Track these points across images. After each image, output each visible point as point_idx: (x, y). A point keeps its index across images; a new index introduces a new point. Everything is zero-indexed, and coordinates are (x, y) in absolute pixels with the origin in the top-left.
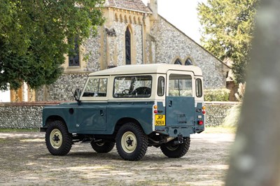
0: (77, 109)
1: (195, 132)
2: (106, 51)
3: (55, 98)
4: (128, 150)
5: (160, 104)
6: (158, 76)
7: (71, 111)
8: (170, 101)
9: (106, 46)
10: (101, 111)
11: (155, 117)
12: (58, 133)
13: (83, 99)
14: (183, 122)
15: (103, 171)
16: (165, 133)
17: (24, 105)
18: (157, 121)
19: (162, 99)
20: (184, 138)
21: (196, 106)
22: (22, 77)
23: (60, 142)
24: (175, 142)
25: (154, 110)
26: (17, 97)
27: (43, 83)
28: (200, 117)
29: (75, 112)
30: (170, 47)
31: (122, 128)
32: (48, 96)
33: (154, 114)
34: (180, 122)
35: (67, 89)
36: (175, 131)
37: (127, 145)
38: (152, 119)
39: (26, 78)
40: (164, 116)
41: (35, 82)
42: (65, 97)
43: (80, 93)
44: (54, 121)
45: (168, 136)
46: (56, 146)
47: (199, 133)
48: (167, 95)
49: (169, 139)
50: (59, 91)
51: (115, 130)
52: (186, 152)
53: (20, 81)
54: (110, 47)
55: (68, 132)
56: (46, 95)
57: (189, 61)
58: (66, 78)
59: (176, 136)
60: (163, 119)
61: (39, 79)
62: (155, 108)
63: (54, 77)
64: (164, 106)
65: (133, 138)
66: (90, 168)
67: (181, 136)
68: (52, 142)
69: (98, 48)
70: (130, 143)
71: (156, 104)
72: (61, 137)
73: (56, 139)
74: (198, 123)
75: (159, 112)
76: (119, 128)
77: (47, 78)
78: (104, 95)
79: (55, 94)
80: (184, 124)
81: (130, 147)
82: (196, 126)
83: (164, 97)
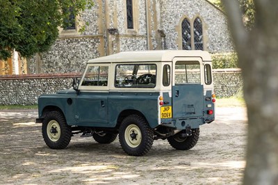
0: (76, 99)
1: (204, 123)
2: (105, 12)
3: (48, 65)
4: (133, 144)
5: (166, 94)
6: (163, 64)
7: (70, 101)
8: (177, 91)
9: (105, 6)
10: (102, 102)
11: (161, 109)
12: (56, 125)
13: (82, 88)
14: (191, 113)
15: (105, 173)
16: (172, 125)
17: (15, 78)
18: (163, 114)
19: (168, 89)
20: (193, 130)
21: (205, 95)
22: (12, 45)
23: (58, 135)
24: (183, 135)
25: (159, 101)
26: (6, 65)
27: (35, 51)
28: (209, 106)
29: (74, 102)
30: (177, 5)
31: (125, 120)
32: (41, 64)
33: (159, 106)
34: (187, 113)
35: (62, 56)
36: (183, 123)
37: (130, 139)
38: (158, 111)
39: (16, 46)
40: (170, 107)
41: (26, 50)
42: (60, 64)
43: (79, 81)
44: (51, 111)
45: (175, 129)
46: (54, 138)
47: (208, 123)
48: (174, 85)
49: (176, 131)
50: (53, 58)
51: (118, 122)
52: (195, 143)
53: (10, 49)
54: (109, 8)
55: (66, 124)
56: (39, 63)
57: (199, 20)
58: (61, 43)
59: (184, 128)
60: (170, 111)
61: (31, 48)
62: (160, 99)
63: (47, 44)
64: (170, 96)
65: (138, 131)
66: (92, 168)
67: (190, 127)
68: (50, 135)
69: (96, 9)
70: (134, 136)
71: (161, 95)
72: (59, 129)
73: (54, 131)
74: (208, 112)
75: (165, 104)
76: (122, 120)
77: (39, 45)
78: (105, 83)
79: (49, 62)
80: (192, 115)
81: (135, 141)
82: (206, 116)
83: (170, 87)
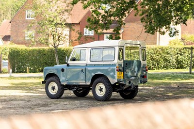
0: (66, 69)
1: (141, 83)
4: (100, 94)
5: (120, 65)
6: (119, 47)
8: (126, 63)
10: (82, 70)
11: (117, 74)
12: (55, 84)
13: (70, 62)
16: (123, 83)
18: (118, 76)
20: (135, 86)
21: (142, 66)
23: (56, 90)
24: (129, 89)
25: (116, 69)
28: (145, 73)
29: (65, 71)
33: (116, 72)
36: (130, 82)
37: (99, 92)
40: (123, 73)
45: (125, 85)
47: (144, 83)
48: (124, 60)
49: (125, 88)
51: (91, 81)
59: (130, 85)
60: (122, 75)
64: (123, 66)
67: (133, 85)
70: (101, 90)
71: (118, 65)
73: (53, 88)
74: (144, 77)
75: (119, 70)
78: (84, 60)
81: (102, 93)
82: (142, 79)
83: (122, 61)
